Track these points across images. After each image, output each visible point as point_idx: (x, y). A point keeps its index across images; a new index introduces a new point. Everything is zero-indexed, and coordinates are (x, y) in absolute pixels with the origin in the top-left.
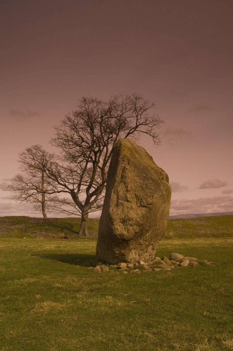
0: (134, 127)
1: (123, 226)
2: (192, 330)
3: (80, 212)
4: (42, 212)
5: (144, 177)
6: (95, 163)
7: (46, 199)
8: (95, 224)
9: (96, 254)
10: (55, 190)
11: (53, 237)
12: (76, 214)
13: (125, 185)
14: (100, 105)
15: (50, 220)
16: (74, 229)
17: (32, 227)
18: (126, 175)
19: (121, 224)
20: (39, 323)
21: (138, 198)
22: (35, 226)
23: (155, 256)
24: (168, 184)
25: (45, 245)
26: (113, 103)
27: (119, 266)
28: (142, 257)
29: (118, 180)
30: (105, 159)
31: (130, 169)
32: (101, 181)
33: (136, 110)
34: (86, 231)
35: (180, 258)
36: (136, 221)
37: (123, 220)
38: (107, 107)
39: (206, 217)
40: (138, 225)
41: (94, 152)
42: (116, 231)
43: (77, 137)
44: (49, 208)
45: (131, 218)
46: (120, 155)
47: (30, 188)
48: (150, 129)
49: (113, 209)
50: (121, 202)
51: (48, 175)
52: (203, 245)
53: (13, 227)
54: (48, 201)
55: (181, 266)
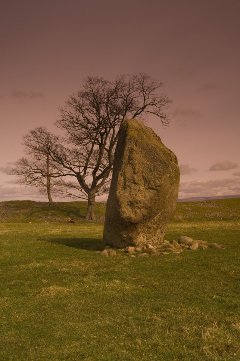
0: (142, 107)
1: (131, 209)
2: (201, 314)
3: (86, 196)
4: (47, 196)
5: (152, 158)
6: (102, 145)
7: (51, 182)
8: (102, 208)
9: (103, 237)
10: (60, 174)
11: (59, 221)
12: (83, 198)
13: (132, 167)
14: (106, 85)
15: (56, 204)
16: (81, 213)
17: (37, 212)
18: (133, 156)
19: (128, 207)
20: (46, 307)
21: (145, 180)
22: (41, 210)
23: (164, 240)
24: (176, 165)
25: (51, 230)
26: (120, 83)
27: (127, 250)
28: (150, 241)
29: (125, 162)
30: (112, 140)
31: (138, 151)
32: (108, 164)
33: (143, 90)
34: (93, 215)
35: (189, 241)
36: (144, 203)
37: (131, 203)
38: (113, 87)
39: (216, 200)
40: (147, 208)
41: (100, 133)
42: (123, 214)
43: (83, 119)
44: (54, 191)
45: (139, 201)
46: (127, 135)
47: (34, 171)
48: (158, 109)
49: (120, 192)
50: (129, 184)
51: (53, 157)
52: (212, 228)
53: (18, 212)
54: (53, 185)
55: (190, 249)
